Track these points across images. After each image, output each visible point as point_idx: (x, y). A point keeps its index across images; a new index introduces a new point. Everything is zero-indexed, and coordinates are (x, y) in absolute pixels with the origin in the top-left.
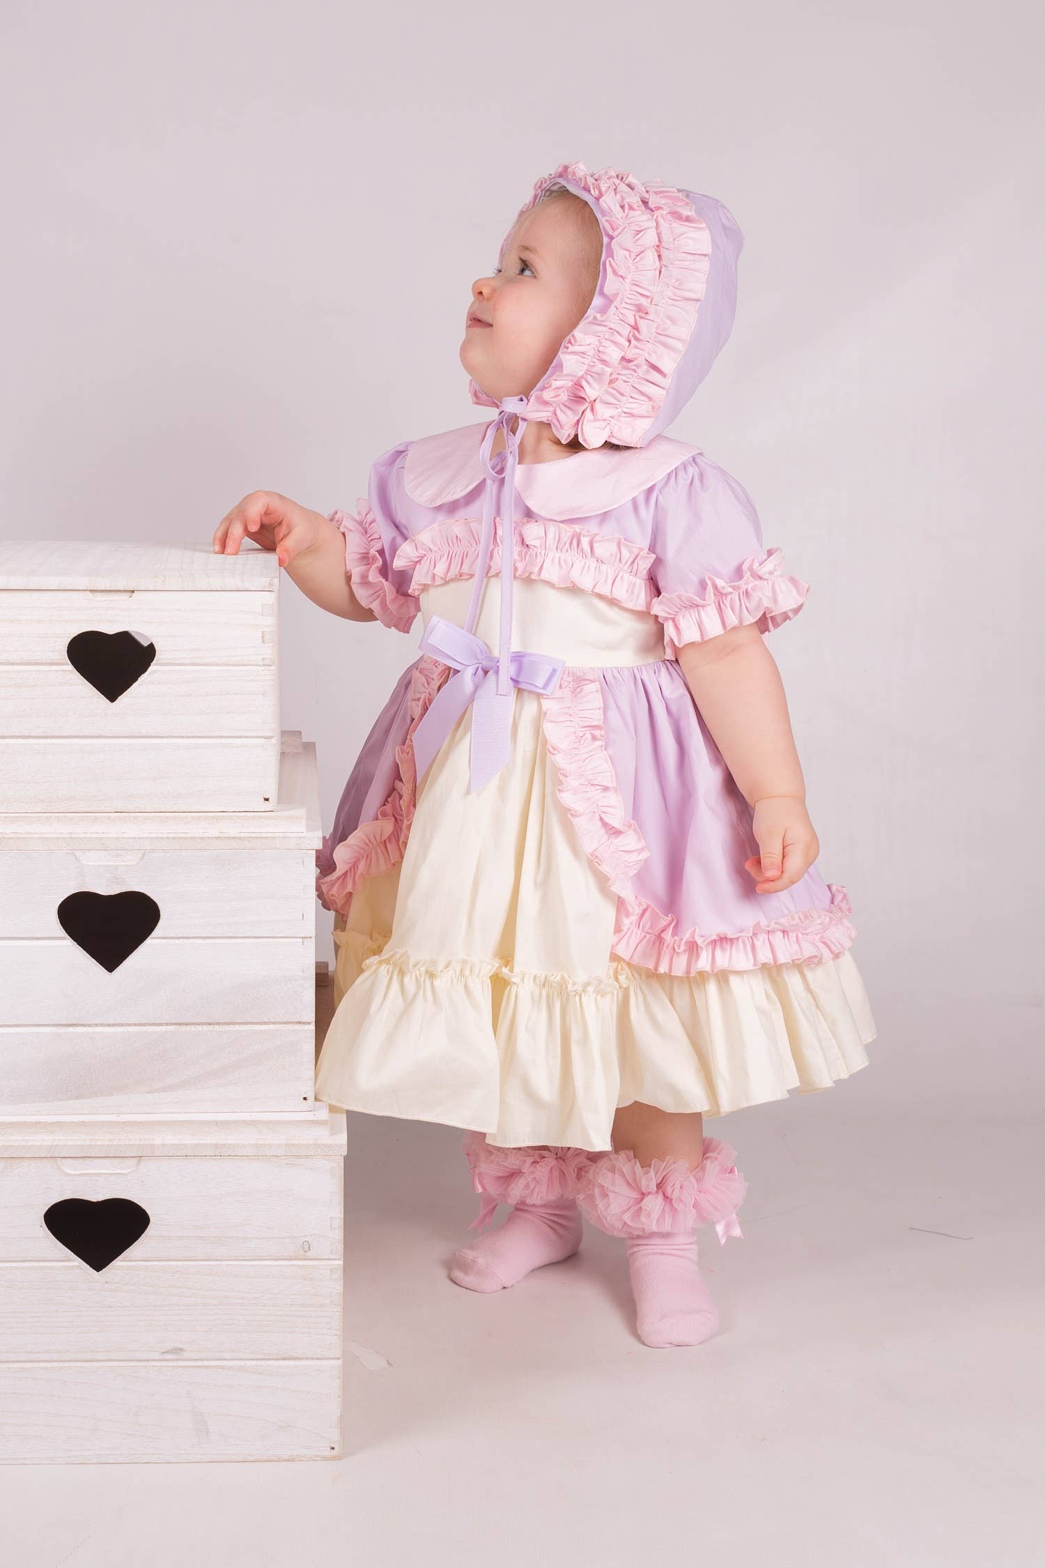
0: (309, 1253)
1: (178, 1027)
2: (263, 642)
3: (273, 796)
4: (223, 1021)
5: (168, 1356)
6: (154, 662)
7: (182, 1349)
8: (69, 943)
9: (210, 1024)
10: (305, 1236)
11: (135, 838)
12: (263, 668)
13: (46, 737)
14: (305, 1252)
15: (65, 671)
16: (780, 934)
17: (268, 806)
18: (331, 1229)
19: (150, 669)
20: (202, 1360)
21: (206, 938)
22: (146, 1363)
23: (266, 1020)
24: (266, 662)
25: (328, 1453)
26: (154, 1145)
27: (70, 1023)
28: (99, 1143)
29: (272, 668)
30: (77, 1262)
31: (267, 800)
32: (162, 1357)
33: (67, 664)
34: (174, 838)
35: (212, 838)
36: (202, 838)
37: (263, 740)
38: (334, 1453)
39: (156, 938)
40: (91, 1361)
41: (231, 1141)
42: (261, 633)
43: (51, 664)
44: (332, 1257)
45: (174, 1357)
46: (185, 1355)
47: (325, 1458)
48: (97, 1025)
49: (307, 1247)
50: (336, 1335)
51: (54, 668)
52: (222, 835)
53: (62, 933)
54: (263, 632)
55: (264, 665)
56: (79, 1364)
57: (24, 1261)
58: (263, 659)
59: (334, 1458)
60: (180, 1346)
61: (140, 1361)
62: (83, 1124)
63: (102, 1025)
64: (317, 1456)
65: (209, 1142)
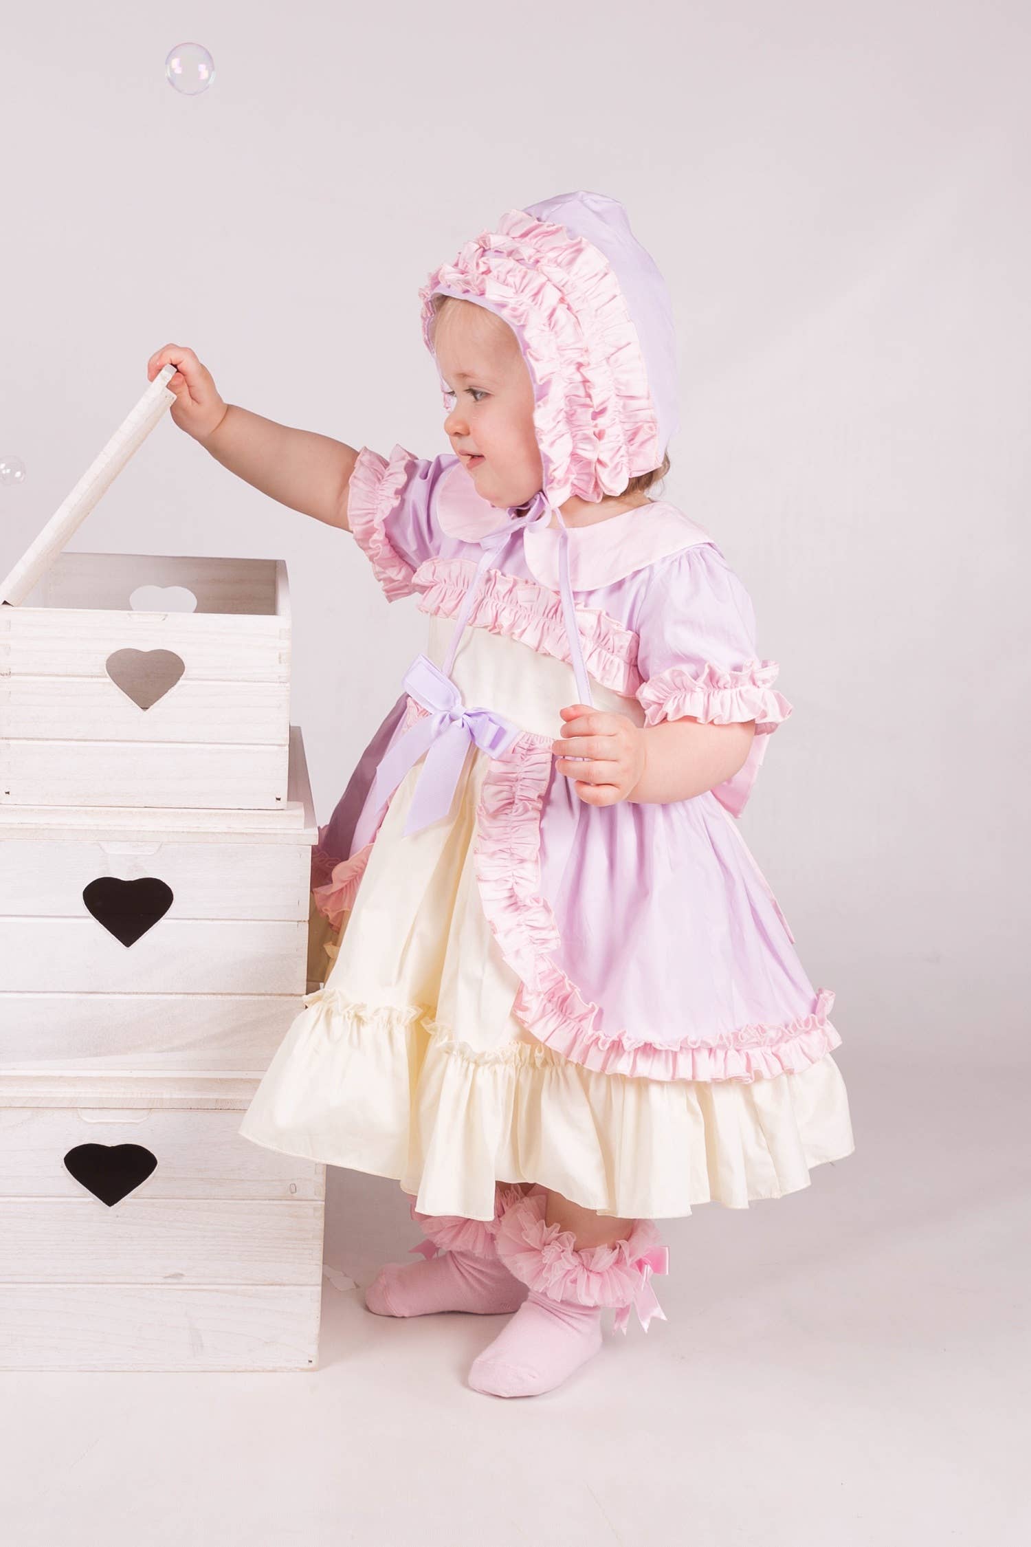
0: (294, 1195)
1: (186, 996)
2: (280, 662)
3: (284, 795)
4: (225, 992)
5: (169, 1280)
6: (183, 676)
7: (182, 1275)
8: (93, 922)
9: (214, 994)
10: (292, 1180)
11: (154, 831)
12: (278, 685)
13: (85, 740)
14: (292, 1193)
15: (104, 683)
16: (705, 1053)
17: (280, 805)
18: (316, 1173)
19: (180, 682)
20: (199, 1284)
21: (213, 919)
22: (149, 1286)
23: (263, 992)
24: (282, 680)
25: (306, 1365)
26: (162, 1099)
27: (91, 991)
28: (114, 1096)
29: (288, 685)
30: (92, 1198)
31: (279, 799)
32: (163, 1281)
33: (106, 677)
34: (188, 832)
35: (222, 833)
36: (213, 833)
37: (276, 748)
38: (311, 1365)
39: (168, 919)
40: (102, 1283)
41: (230, 1096)
42: (277, 654)
43: (92, 677)
44: (316, 1198)
45: (175, 1281)
46: (184, 1280)
47: (303, 1370)
48: (114, 993)
49: (294, 1189)
50: (317, 1265)
51: (95, 680)
52: (231, 830)
53: (86, 912)
54: (280, 655)
55: (280, 682)
56: (91, 1286)
57: (46, 1197)
58: (279, 677)
59: (312, 1370)
60: (181, 1272)
61: (145, 1284)
62: (101, 1079)
63: (120, 993)
64: (296, 1368)
65: (211, 1097)
